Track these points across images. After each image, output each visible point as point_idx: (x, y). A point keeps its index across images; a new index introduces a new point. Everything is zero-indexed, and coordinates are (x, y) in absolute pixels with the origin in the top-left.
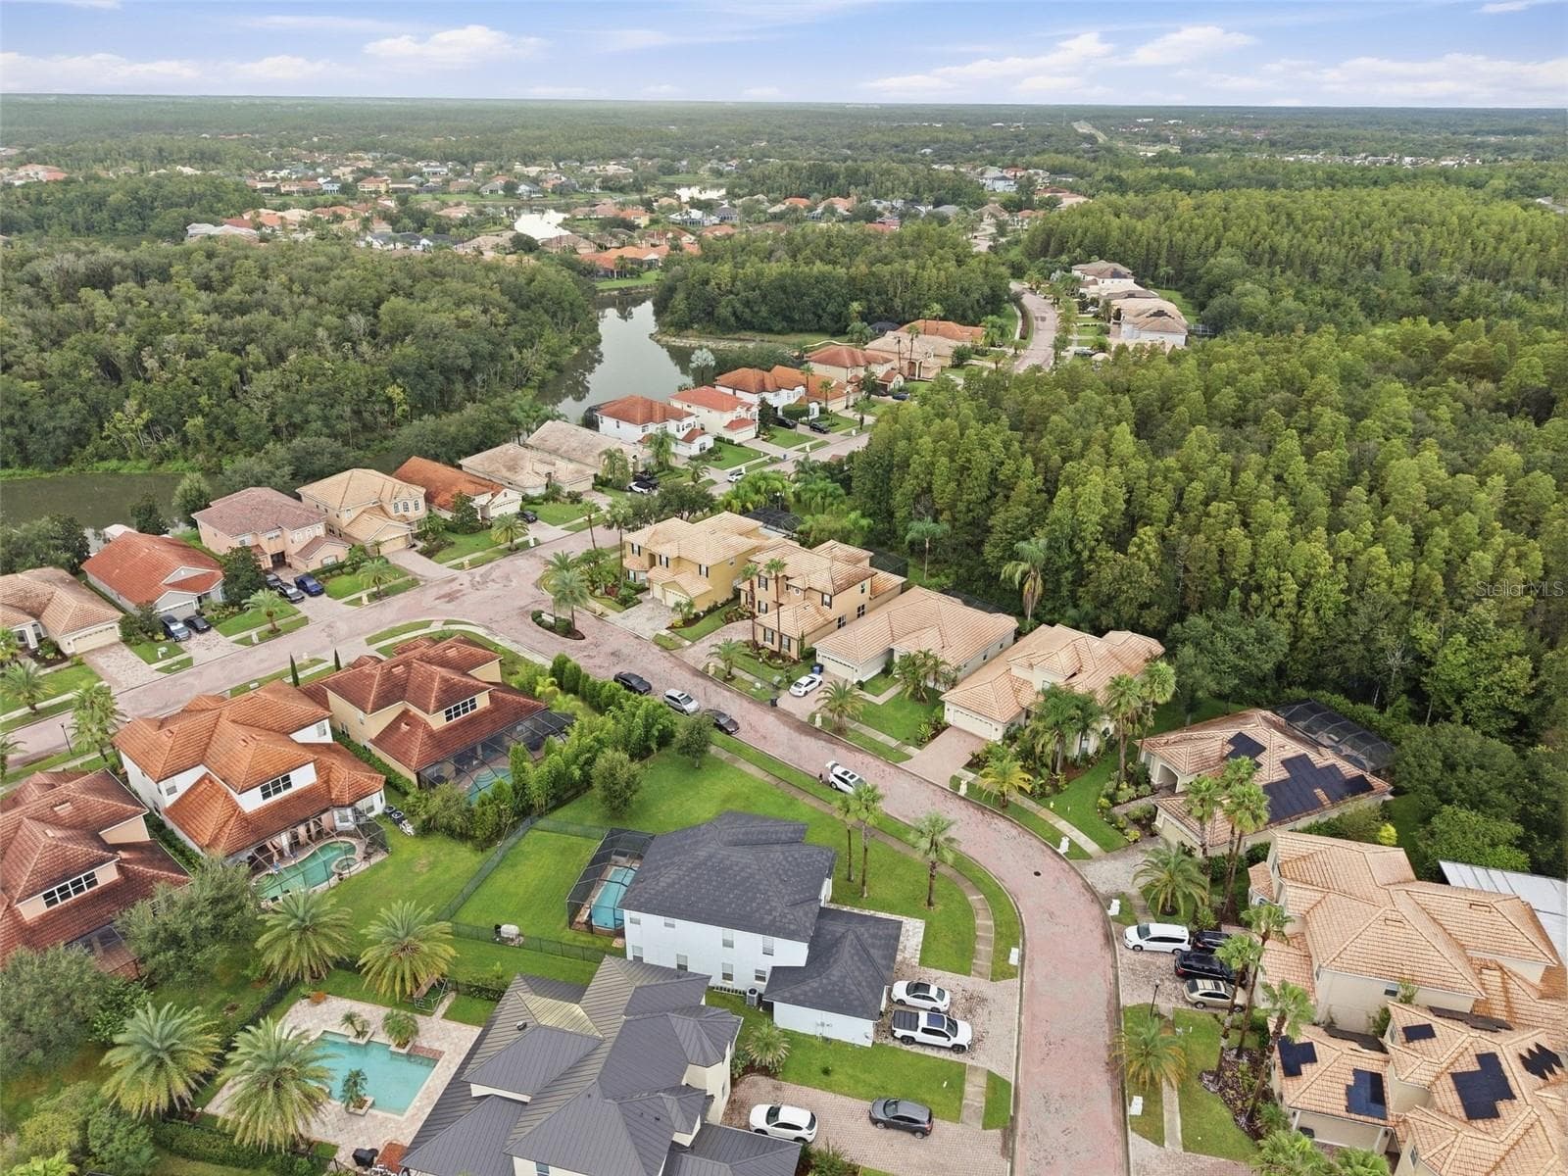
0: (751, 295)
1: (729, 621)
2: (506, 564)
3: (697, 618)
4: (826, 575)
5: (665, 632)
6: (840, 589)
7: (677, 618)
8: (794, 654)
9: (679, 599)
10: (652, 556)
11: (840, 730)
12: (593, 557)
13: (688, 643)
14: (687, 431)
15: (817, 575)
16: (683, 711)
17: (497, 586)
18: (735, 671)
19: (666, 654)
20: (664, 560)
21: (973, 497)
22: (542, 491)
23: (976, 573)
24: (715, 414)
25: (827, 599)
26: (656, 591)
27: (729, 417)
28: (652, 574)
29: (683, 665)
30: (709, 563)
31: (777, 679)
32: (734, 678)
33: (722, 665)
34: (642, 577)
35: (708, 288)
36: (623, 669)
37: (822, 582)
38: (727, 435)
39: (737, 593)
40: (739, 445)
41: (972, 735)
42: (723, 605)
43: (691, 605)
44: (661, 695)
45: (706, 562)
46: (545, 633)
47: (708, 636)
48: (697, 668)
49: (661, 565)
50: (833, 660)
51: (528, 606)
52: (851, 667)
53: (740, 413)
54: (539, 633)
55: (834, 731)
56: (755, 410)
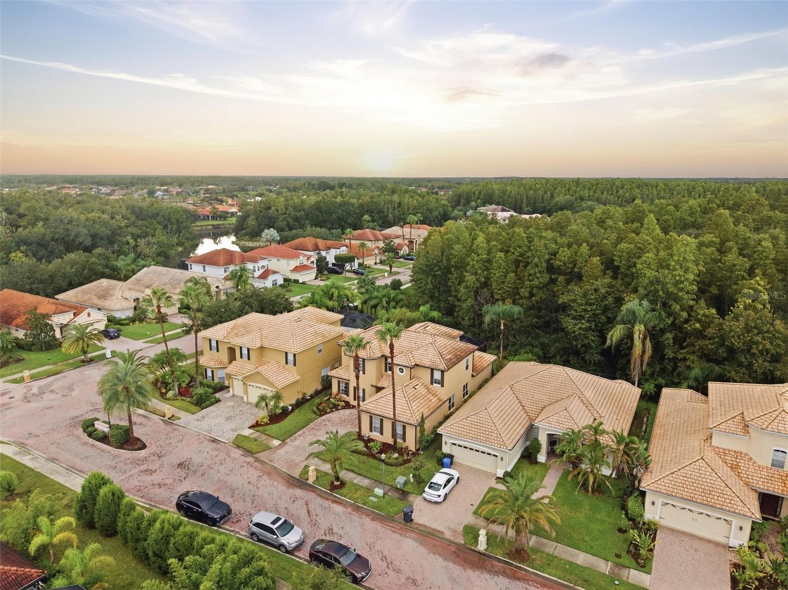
0: (299, 214)
1: (322, 412)
2: (73, 375)
3: (285, 413)
4: (432, 351)
5: (247, 432)
6: (451, 364)
7: (262, 414)
8: (411, 443)
9: (264, 392)
10: (232, 350)
11: (519, 553)
12: (168, 359)
13: (276, 443)
14: (261, 271)
15: (421, 351)
16: (280, 546)
17: (53, 396)
18: (344, 475)
19: (250, 459)
20: (245, 352)
21: (536, 282)
22: (130, 313)
23: (552, 350)
24: (283, 262)
25: (437, 375)
26: (237, 388)
27: (294, 263)
28: (232, 368)
29: (272, 472)
30: (297, 349)
31: (401, 480)
32: (343, 484)
33: (327, 468)
34: (220, 374)
35: (270, 211)
36: (191, 486)
37: (429, 357)
38: (293, 276)
39: (327, 384)
40: (304, 283)
41: (709, 541)
42: (312, 397)
43: (277, 397)
44: (243, 524)
45: (292, 349)
46: (93, 445)
47: (300, 432)
48: (292, 475)
49: (241, 357)
50: (461, 446)
51: (82, 415)
52: (494, 455)
53: (302, 260)
54: (85, 447)
55: (509, 555)
56: (313, 259)
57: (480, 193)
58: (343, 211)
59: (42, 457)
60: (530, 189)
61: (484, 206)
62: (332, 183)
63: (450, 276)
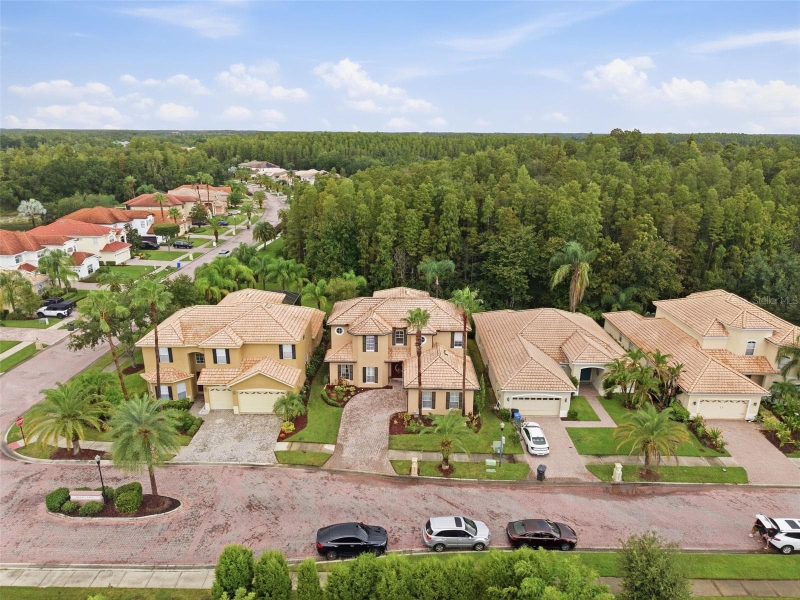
1: (341, 403)
4: (443, 314)
5: (283, 447)
10: (198, 356)
11: (650, 474)
13: (330, 448)
14: (70, 255)
15: (433, 317)
16: (476, 546)
19: (321, 474)
20: (221, 354)
25: (458, 338)
26: (218, 400)
27: (103, 241)
28: (207, 378)
29: (364, 478)
30: (297, 339)
31: (497, 445)
32: (451, 466)
34: (179, 389)
37: (445, 321)
38: (108, 258)
39: (313, 372)
40: (121, 265)
42: (306, 390)
44: (404, 540)
45: (289, 340)
46: (90, 524)
47: (341, 430)
48: (387, 474)
49: (215, 362)
50: (528, 399)
51: (14, 493)
52: (556, 399)
53: (112, 237)
54: (80, 530)
55: (642, 477)
56: (124, 234)
57: (235, 148)
58: (94, 172)
59: (25, 566)
60: (287, 143)
61: (243, 162)
62: (13, 138)
63: (358, 238)
